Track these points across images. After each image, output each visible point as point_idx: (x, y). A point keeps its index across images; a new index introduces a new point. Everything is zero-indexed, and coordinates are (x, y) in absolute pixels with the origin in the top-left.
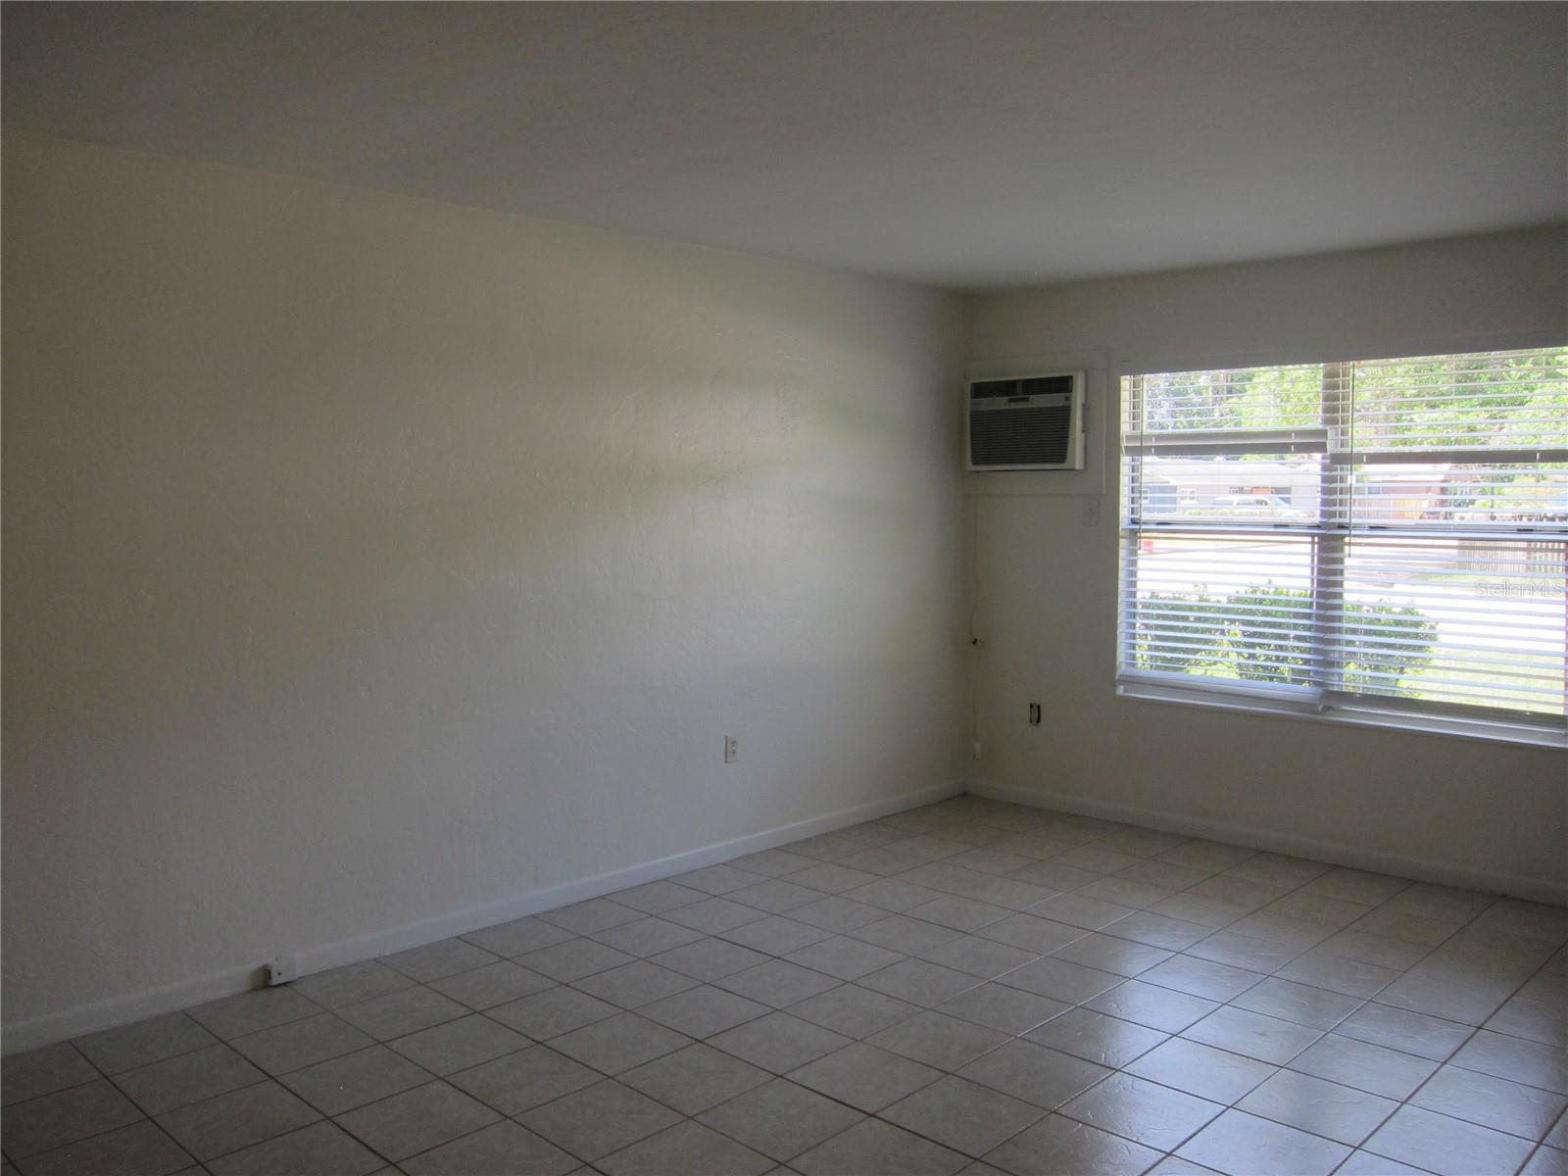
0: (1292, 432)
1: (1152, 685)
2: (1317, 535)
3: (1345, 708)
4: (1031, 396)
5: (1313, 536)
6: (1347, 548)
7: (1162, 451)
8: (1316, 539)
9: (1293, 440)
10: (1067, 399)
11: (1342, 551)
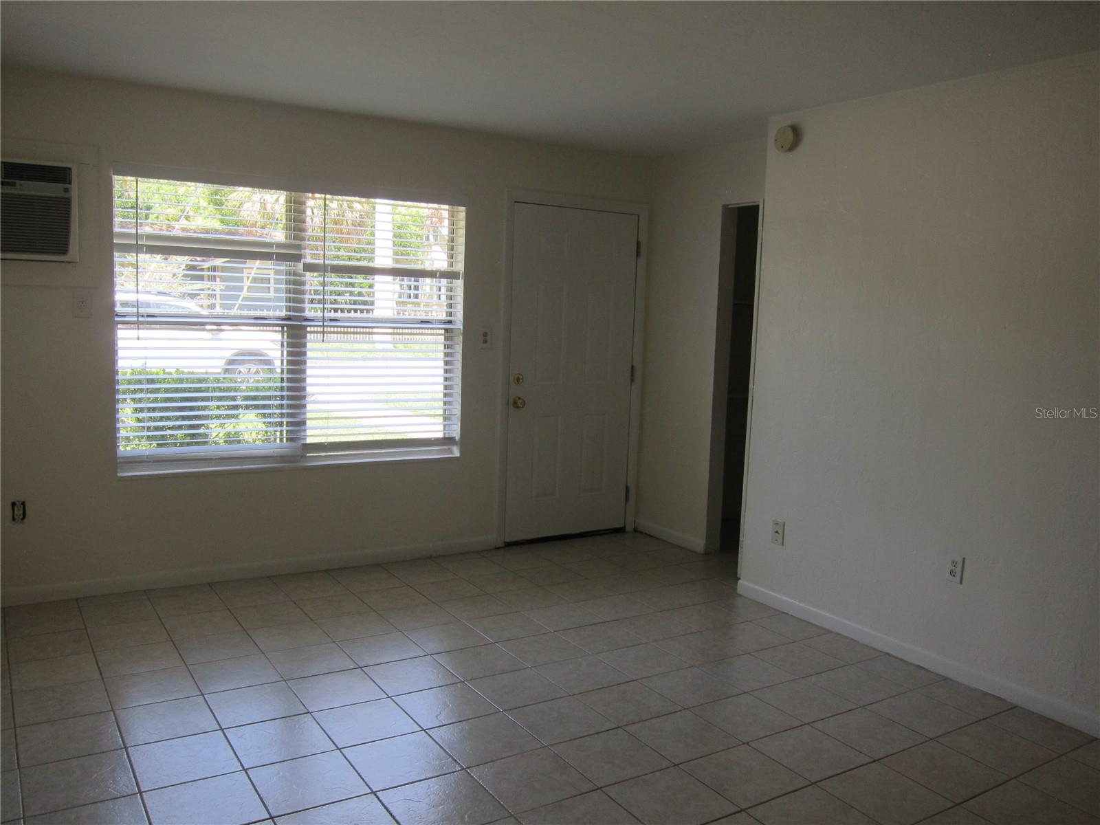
0: (274, 243)
1: (155, 461)
2: (287, 325)
3: (308, 455)
4: (18, 182)
5: (282, 326)
6: (308, 335)
7: (152, 250)
8: (285, 328)
9: (274, 250)
10: (66, 190)
11: (306, 337)
